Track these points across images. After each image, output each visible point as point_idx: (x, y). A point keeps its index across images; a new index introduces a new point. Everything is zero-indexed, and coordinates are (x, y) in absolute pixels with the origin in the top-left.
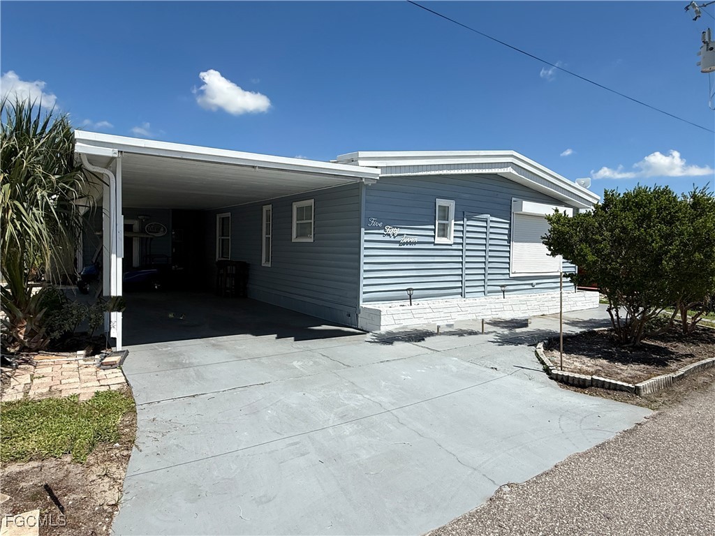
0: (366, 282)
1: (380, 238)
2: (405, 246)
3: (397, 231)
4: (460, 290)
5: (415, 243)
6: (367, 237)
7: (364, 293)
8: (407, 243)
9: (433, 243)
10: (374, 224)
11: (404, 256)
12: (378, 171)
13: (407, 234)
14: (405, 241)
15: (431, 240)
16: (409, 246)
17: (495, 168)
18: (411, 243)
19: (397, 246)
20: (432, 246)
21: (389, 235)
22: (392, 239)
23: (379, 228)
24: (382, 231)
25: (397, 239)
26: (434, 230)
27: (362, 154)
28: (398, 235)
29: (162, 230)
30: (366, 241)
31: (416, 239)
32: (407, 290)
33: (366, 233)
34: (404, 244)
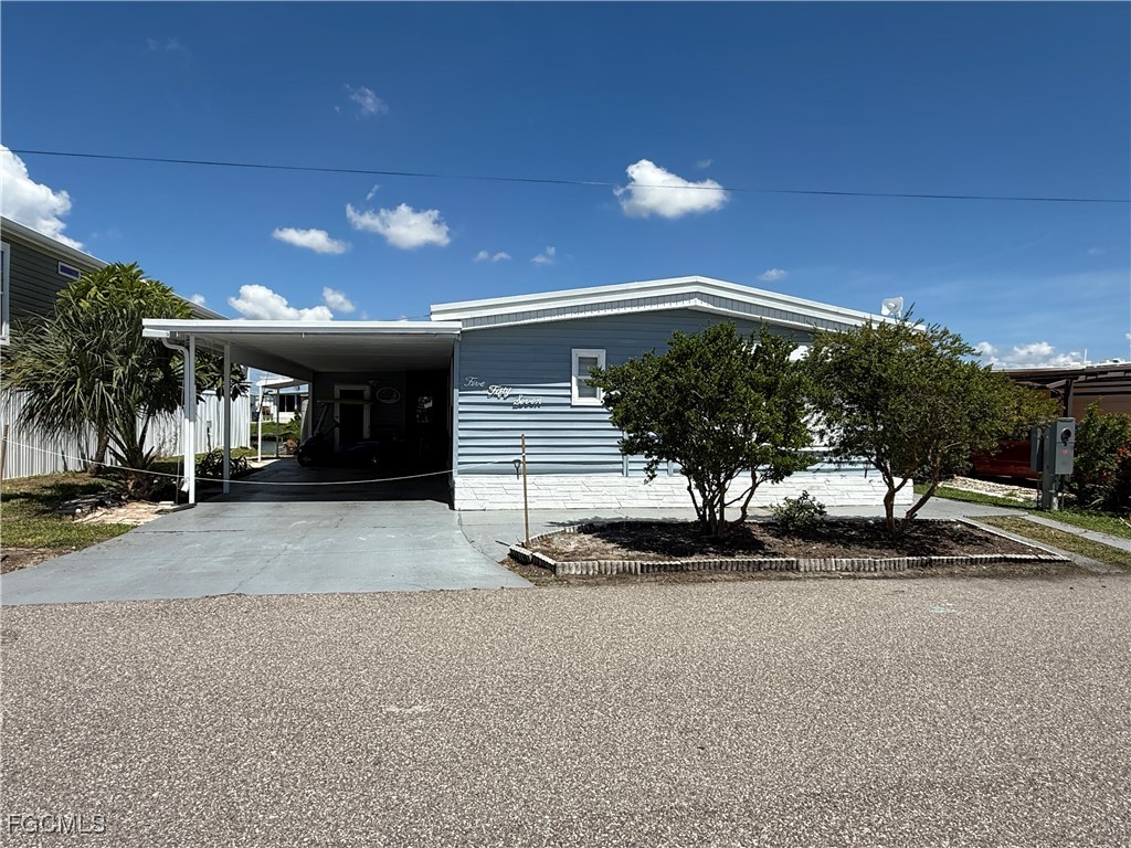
0: (461, 451)
1: (484, 399)
2: (523, 409)
3: (508, 392)
4: (620, 466)
5: (539, 405)
6: (462, 400)
7: (460, 463)
8: (525, 405)
9: (570, 404)
10: (472, 383)
11: (521, 422)
12: (459, 325)
13: (524, 394)
14: (521, 402)
15: (567, 401)
16: (528, 409)
17: (664, 302)
18: (530, 405)
19: (510, 409)
20: (568, 409)
21: (496, 396)
22: (502, 400)
23: (481, 389)
24: (487, 392)
25: (509, 400)
26: (570, 388)
27: (434, 308)
28: (509, 396)
29: (395, 395)
30: (460, 403)
31: (540, 400)
32: (514, 462)
33: (460, 395)
34: (520, 406)
